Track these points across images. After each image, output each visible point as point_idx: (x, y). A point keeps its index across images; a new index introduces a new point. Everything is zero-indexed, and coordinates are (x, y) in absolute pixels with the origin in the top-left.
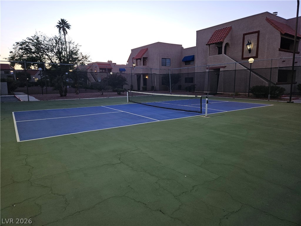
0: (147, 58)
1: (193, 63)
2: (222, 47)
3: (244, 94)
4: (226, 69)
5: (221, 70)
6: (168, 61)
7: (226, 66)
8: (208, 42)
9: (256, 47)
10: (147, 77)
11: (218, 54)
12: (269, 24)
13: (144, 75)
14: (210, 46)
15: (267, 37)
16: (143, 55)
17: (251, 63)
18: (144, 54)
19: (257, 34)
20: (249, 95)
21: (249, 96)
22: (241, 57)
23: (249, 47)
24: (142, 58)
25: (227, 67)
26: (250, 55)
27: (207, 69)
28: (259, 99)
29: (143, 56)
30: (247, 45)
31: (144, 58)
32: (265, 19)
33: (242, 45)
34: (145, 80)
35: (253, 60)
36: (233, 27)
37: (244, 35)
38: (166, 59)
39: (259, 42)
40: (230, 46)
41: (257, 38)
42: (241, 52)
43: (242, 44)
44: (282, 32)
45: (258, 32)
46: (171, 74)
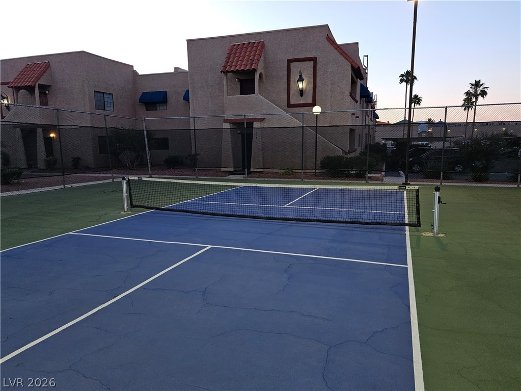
0: (50, 86)
1: (165, 108)
2: (254, 79)
3: (307, 171)
4: (265, 125)
5: (256, 125)
6: (107, 99)
7: (264, 119)
8: (225, 67)
9: (311, 86)
10: (52, 135)
11: (241, 94)
12: (333, 48)
13: (47, 129)
14: (227, 75)
15: (330, 70)
16: (38, 78)
17: (317, 115)
18: (41, 75)
19: (312, 62)
20: (316, 172)
21: (315, 175)
22: (286, 102)
23: (301, 85)
24: (37, 85)
25: (266, 120)
26: (302, 101)
27: (226, 121)
28: (337, 180)
29: (40, 82)
30: (298, 81)
31: (42, 87)
32: (325, 37)
33: (286, 81)
34: (48, 140)
35: (320, 111)
36: (267, 44)
37: (290, 61)
38: (103, 93)
39: (317, 78)
40: (264, 80)
41: (312, 70)
42: (286, 94)
43: (286, 78)
44: (353, 63)
45: (314, 59)
46: (147, 131)
